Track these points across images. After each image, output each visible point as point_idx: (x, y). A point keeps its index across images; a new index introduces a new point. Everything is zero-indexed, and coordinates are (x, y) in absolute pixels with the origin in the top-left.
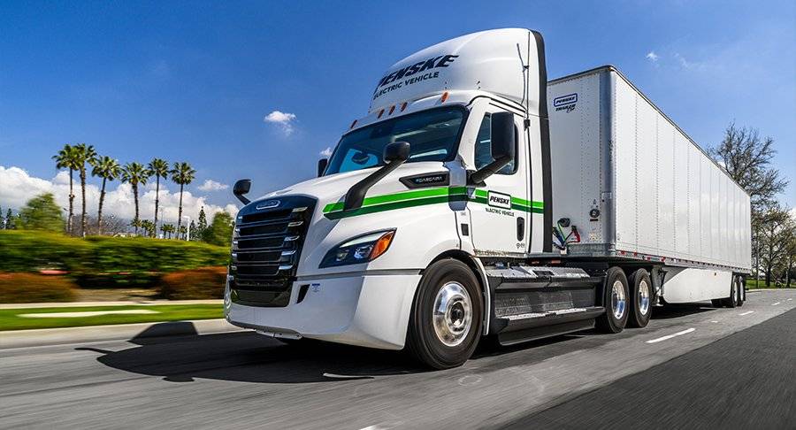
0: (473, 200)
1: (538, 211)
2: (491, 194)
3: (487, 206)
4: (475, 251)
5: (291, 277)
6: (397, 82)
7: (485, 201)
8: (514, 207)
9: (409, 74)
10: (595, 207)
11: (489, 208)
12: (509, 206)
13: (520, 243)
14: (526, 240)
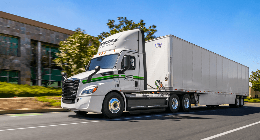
0: (120, 78)
1: (142, 79)
2: (126, 76)
3: (125, 79)
4: (121, 90)
5: (75, 97)
6: (104, 45)
7: (124, 78)
8: (134, 78)
9: (107, 43)
10: (166, 77)
11: (126, 79)
12: (132, 78)
13: (136, 88)
14: (138, 87)
